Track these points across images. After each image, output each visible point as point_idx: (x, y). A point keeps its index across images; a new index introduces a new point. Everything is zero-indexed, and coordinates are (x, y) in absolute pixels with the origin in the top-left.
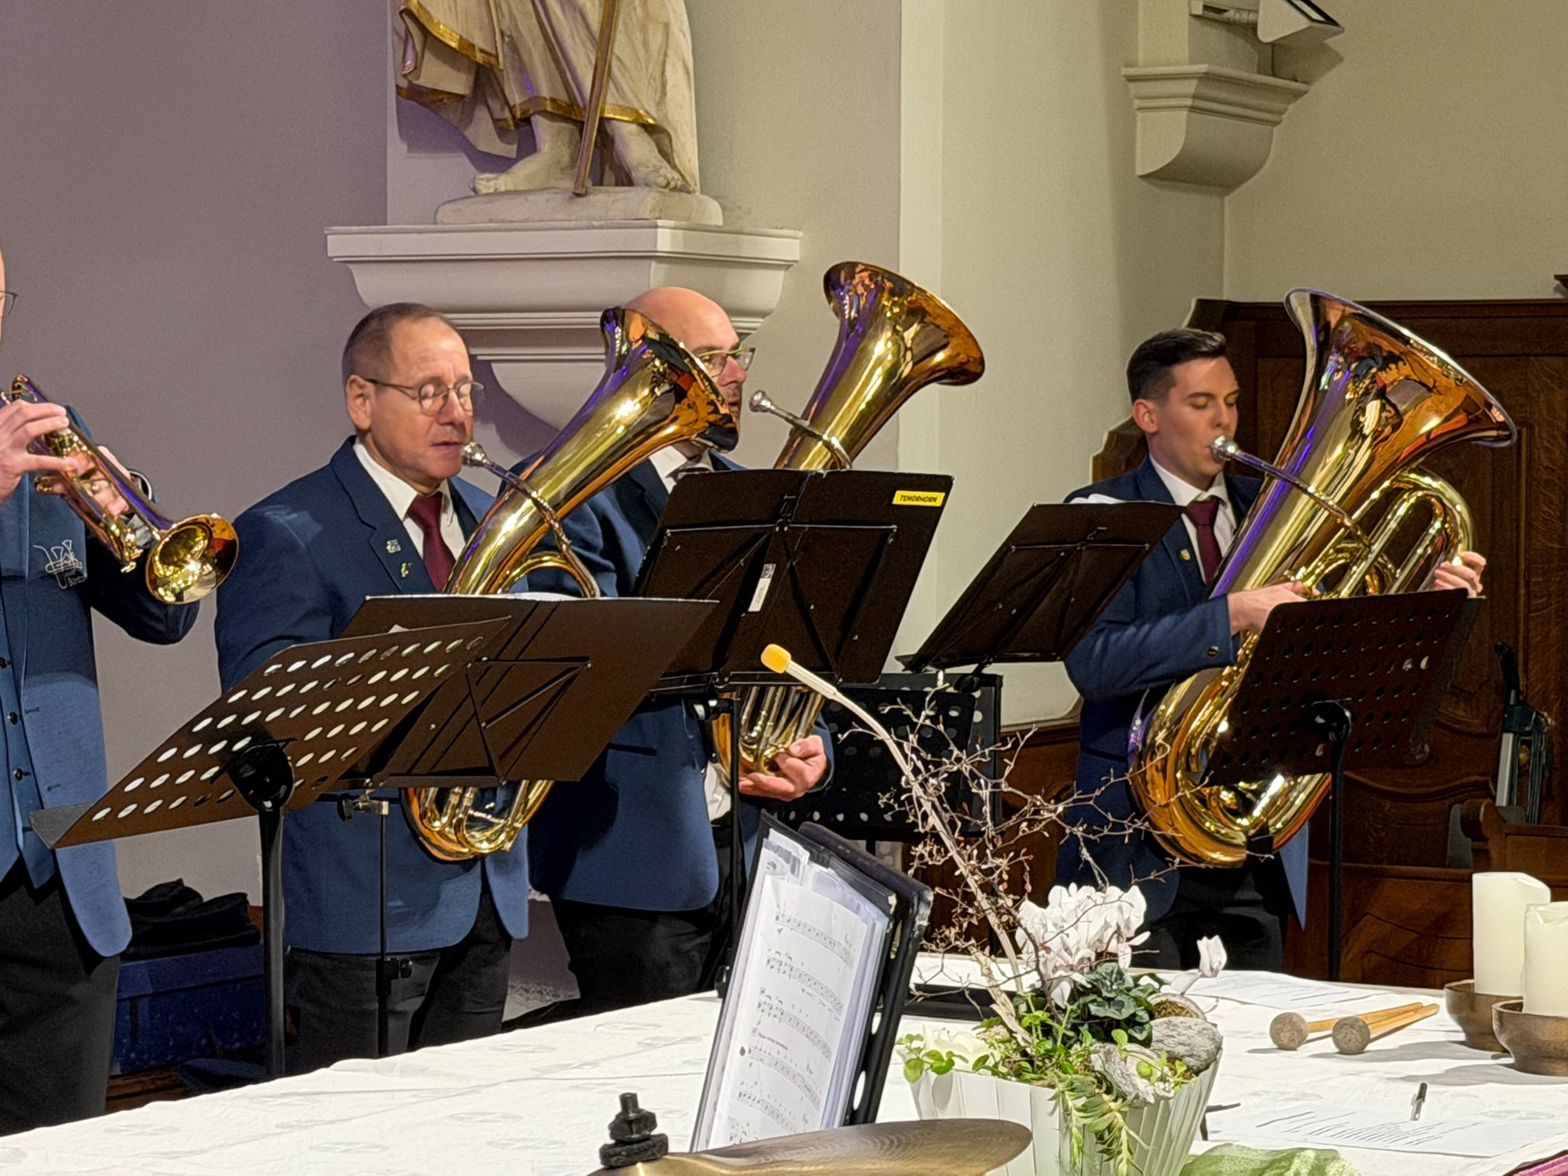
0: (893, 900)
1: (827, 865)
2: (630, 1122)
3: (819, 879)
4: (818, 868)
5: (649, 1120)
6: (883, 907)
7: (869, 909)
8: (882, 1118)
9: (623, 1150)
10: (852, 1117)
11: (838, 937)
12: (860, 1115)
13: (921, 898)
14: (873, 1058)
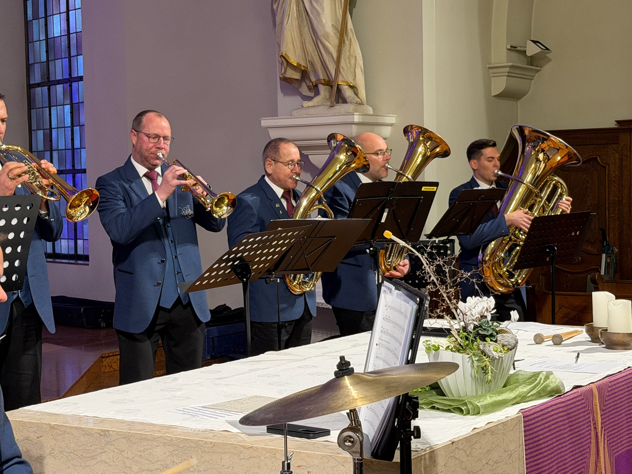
0: (418, 299)
1: (400, 290)
2: (343, 364)
3: (397, 294)
4: (397, 291)
5: (348, 363)
6: (415, 301)
7: (412, 302)
8: (417, 362)
9: (341, 372)
10: (408, 362)
11: (403, 310)
12: (410, 361)
13: (426, 299)
14: (413, 345)
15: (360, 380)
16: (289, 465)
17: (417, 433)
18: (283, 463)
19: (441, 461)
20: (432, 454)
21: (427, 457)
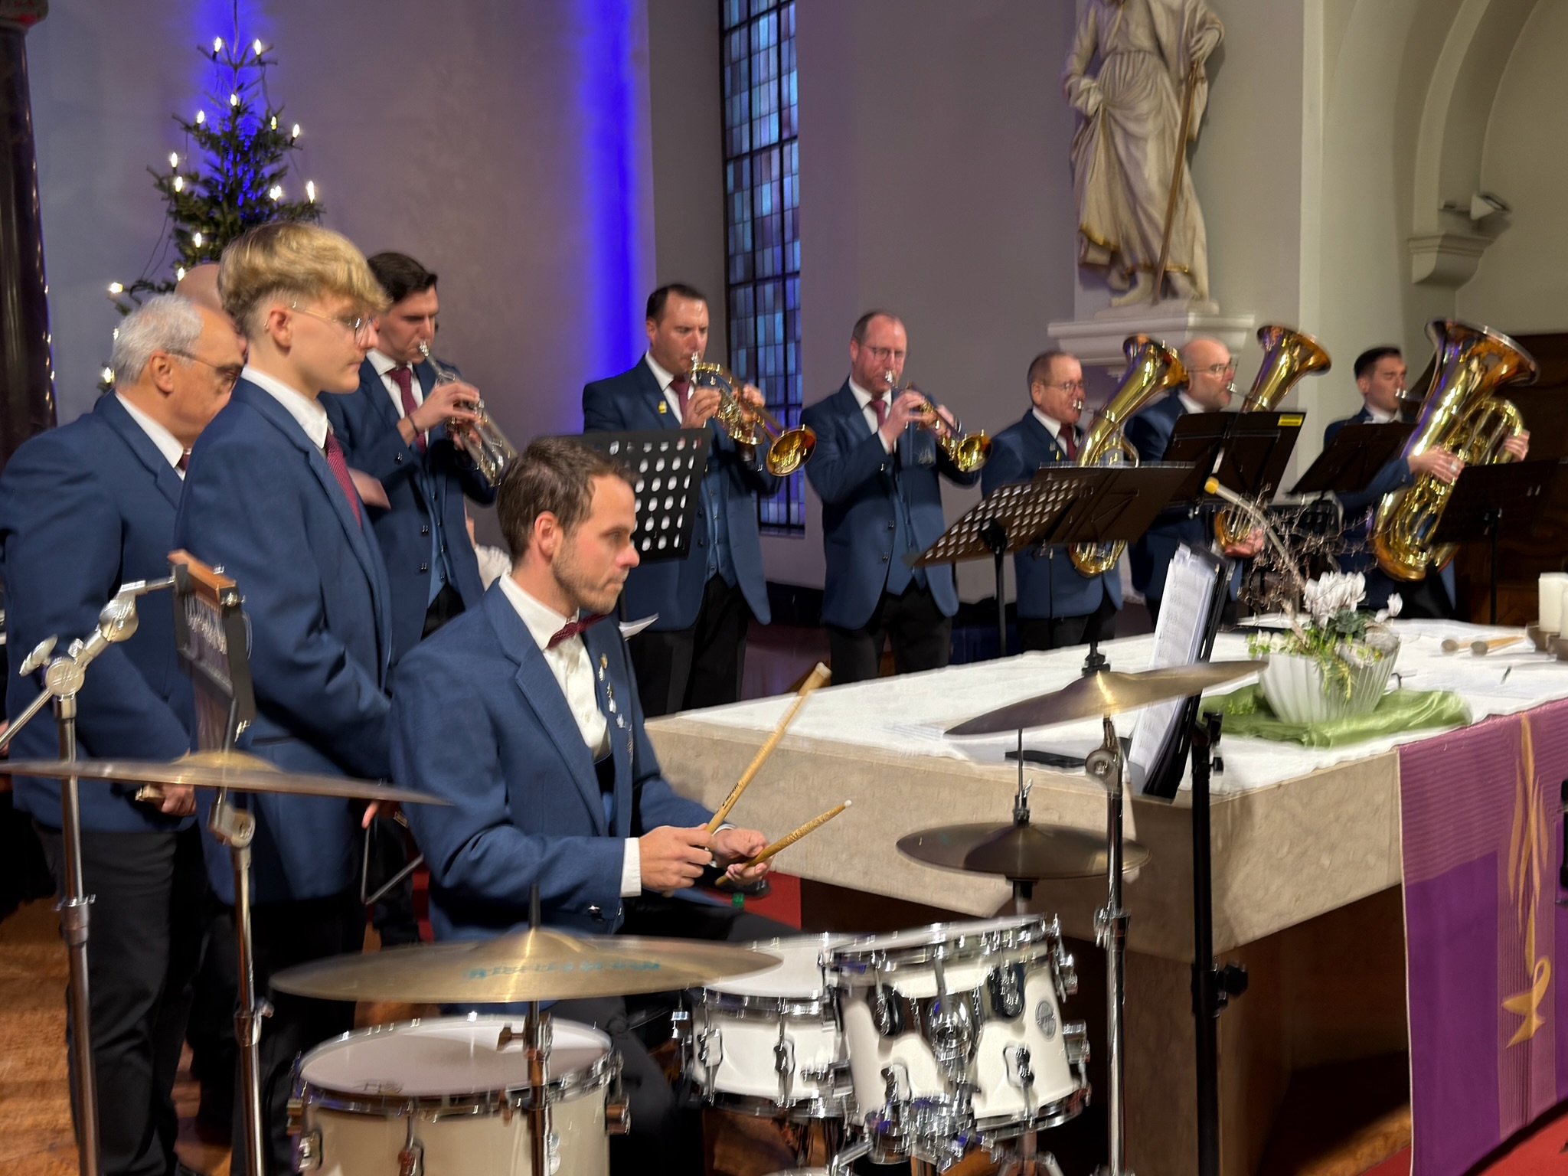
0: (1218, 568)
2: (1094, 659)
5: (1103, 658)
6: (1215, 572)
7: (1210, 573)
8: (1212, 659)
9: (1090, 669)
10: (1199, 659)
11: (1198, 585)
12: (1203, 658)
15: (1118, 680)
16: (1024, 800)
17: (1219, 765)
18: (1017, 798)
19: (1259, 809)
20: (1246, 800)
21: (1237, 804)
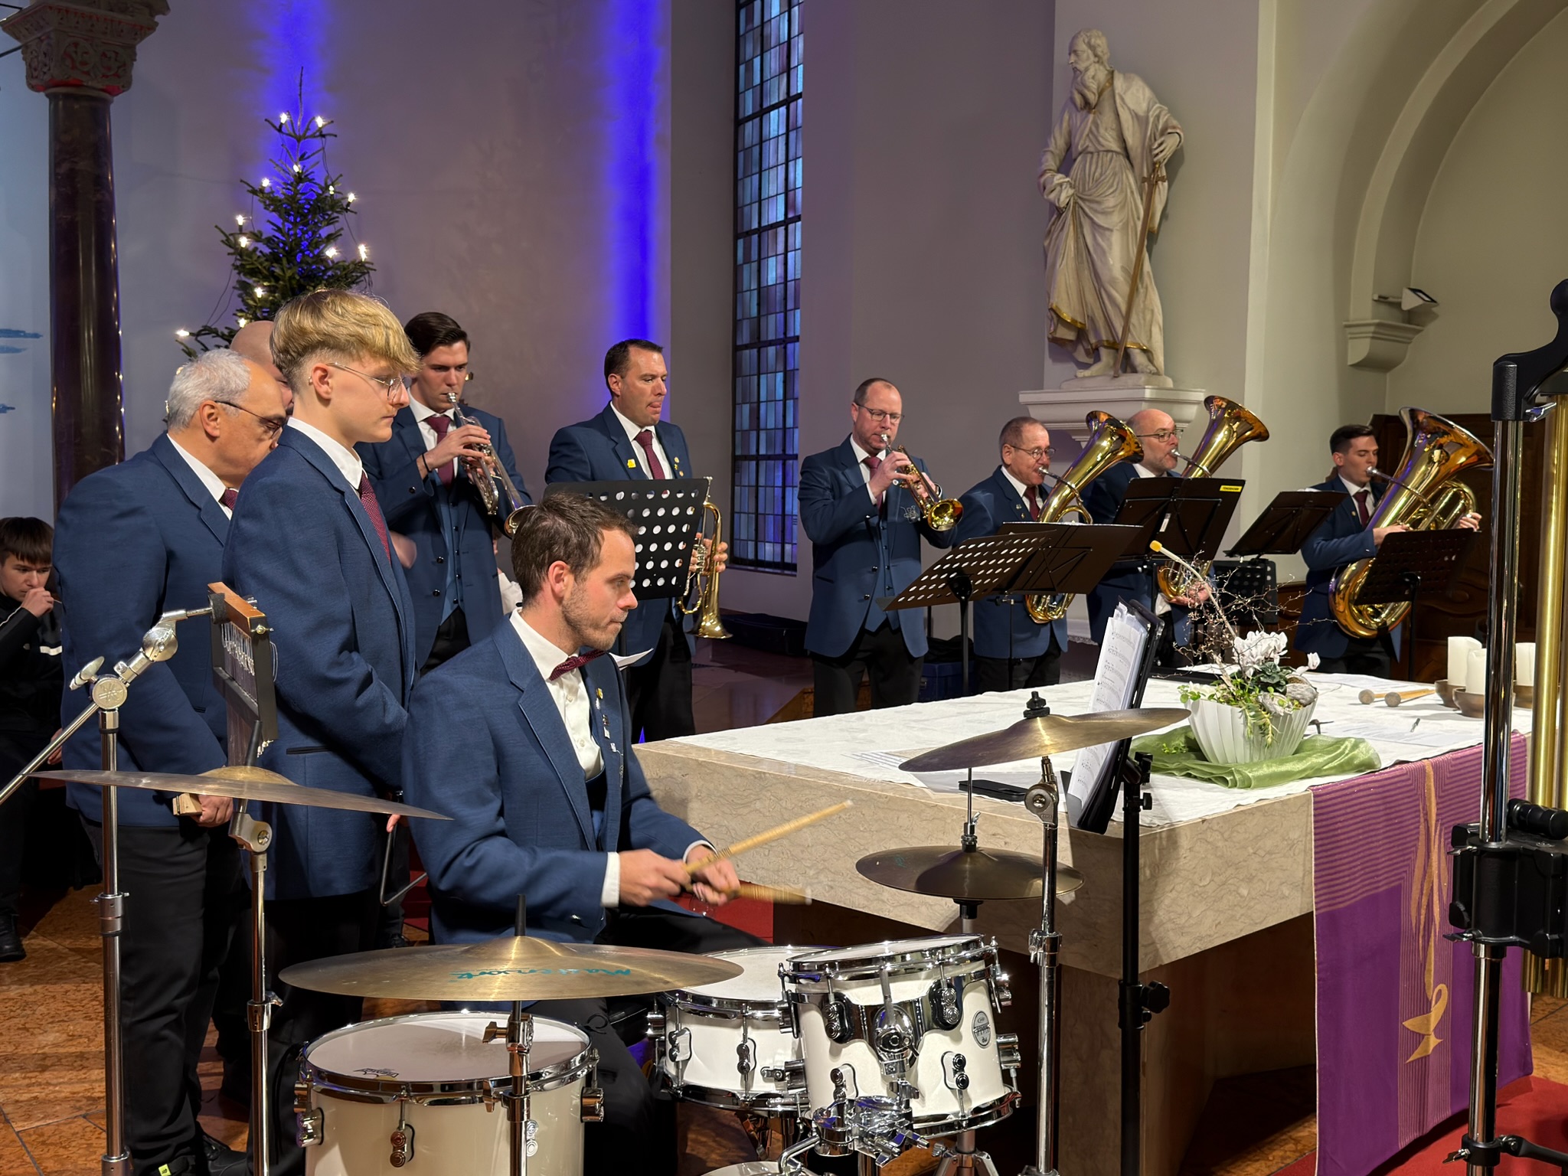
0: (1149, 626)
1: (1133, 614)
2: (1035, 702)
4: (1129, 615)
5: (1043, 702)
6: (1146, 628)
7: (1142, 629)
8: (1143, 706)
9: (1031, 712)
10: (1131, 706)
11: (1132, 640)
12: (1135, 705)
13: (1159, 625)
14: (1139, 686)
15: (1058, 724)
16: (972, 828)
17: (1148, 802)
18: (966, 824)
19: (1184, 842)
20: (1172, 834)
21: (1164, 835)
